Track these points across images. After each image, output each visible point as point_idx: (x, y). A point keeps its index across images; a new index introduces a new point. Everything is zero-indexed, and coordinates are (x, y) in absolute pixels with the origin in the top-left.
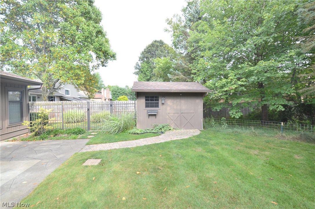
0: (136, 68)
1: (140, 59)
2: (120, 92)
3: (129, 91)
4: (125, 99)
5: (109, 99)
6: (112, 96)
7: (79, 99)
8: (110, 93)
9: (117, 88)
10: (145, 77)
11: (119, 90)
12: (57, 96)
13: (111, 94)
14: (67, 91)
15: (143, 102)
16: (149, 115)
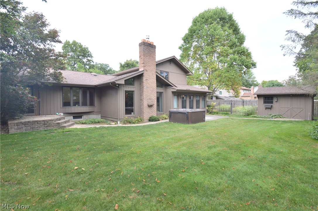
7: (229, 97)
12: (214, 96)
14: (221, 91)
15: (262, 100)
16: (266, 108)
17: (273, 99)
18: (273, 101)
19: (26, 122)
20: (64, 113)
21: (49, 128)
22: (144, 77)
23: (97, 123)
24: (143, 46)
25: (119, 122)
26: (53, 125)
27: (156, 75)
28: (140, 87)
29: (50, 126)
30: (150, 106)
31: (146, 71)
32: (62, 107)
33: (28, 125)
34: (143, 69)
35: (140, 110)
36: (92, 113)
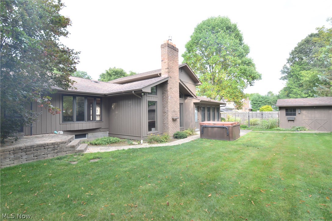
0: (283, 72)
1: (288, 61)
2: (261, 101)
3: (274, 99)
4: (269, 109)
5: (249, 109)
6: (252, 106)
8: (249, 102)
9: (258, 96)
10: (296, 81)
11: (261, 99)
13: (250, 104)
15: (284, 112)
16: (289, 120)
17: (295, 111)
18: (295, 113)
19: (28, 147)
20: (64, 131)
21: (60, 155)
22: (168, 85)
23: (113, 143)
24: (167, 48)
25: (142, 141)
26: (66, 149)
27: (179, 83)
28: (163, 96)
29: (61, 152)
30: (174, 120)
31: (171, 78)
32: (61, 122)
33: (30, 152)
34: (167, 75)
35: (163, 125)
36: (98, 130)
